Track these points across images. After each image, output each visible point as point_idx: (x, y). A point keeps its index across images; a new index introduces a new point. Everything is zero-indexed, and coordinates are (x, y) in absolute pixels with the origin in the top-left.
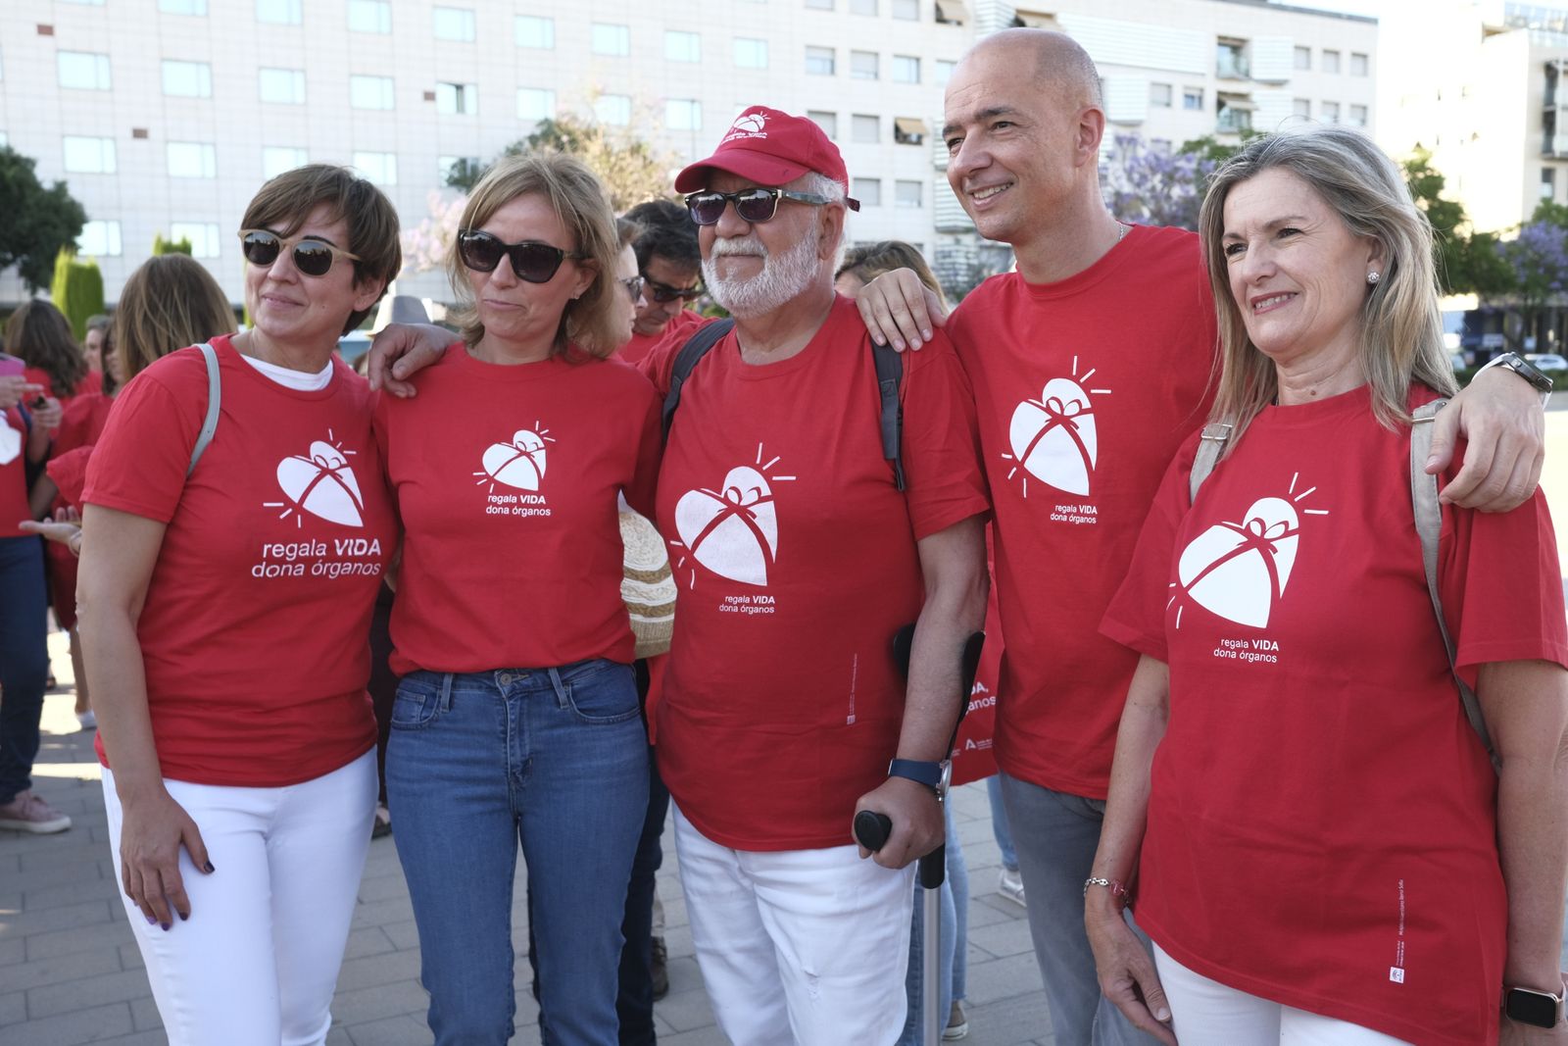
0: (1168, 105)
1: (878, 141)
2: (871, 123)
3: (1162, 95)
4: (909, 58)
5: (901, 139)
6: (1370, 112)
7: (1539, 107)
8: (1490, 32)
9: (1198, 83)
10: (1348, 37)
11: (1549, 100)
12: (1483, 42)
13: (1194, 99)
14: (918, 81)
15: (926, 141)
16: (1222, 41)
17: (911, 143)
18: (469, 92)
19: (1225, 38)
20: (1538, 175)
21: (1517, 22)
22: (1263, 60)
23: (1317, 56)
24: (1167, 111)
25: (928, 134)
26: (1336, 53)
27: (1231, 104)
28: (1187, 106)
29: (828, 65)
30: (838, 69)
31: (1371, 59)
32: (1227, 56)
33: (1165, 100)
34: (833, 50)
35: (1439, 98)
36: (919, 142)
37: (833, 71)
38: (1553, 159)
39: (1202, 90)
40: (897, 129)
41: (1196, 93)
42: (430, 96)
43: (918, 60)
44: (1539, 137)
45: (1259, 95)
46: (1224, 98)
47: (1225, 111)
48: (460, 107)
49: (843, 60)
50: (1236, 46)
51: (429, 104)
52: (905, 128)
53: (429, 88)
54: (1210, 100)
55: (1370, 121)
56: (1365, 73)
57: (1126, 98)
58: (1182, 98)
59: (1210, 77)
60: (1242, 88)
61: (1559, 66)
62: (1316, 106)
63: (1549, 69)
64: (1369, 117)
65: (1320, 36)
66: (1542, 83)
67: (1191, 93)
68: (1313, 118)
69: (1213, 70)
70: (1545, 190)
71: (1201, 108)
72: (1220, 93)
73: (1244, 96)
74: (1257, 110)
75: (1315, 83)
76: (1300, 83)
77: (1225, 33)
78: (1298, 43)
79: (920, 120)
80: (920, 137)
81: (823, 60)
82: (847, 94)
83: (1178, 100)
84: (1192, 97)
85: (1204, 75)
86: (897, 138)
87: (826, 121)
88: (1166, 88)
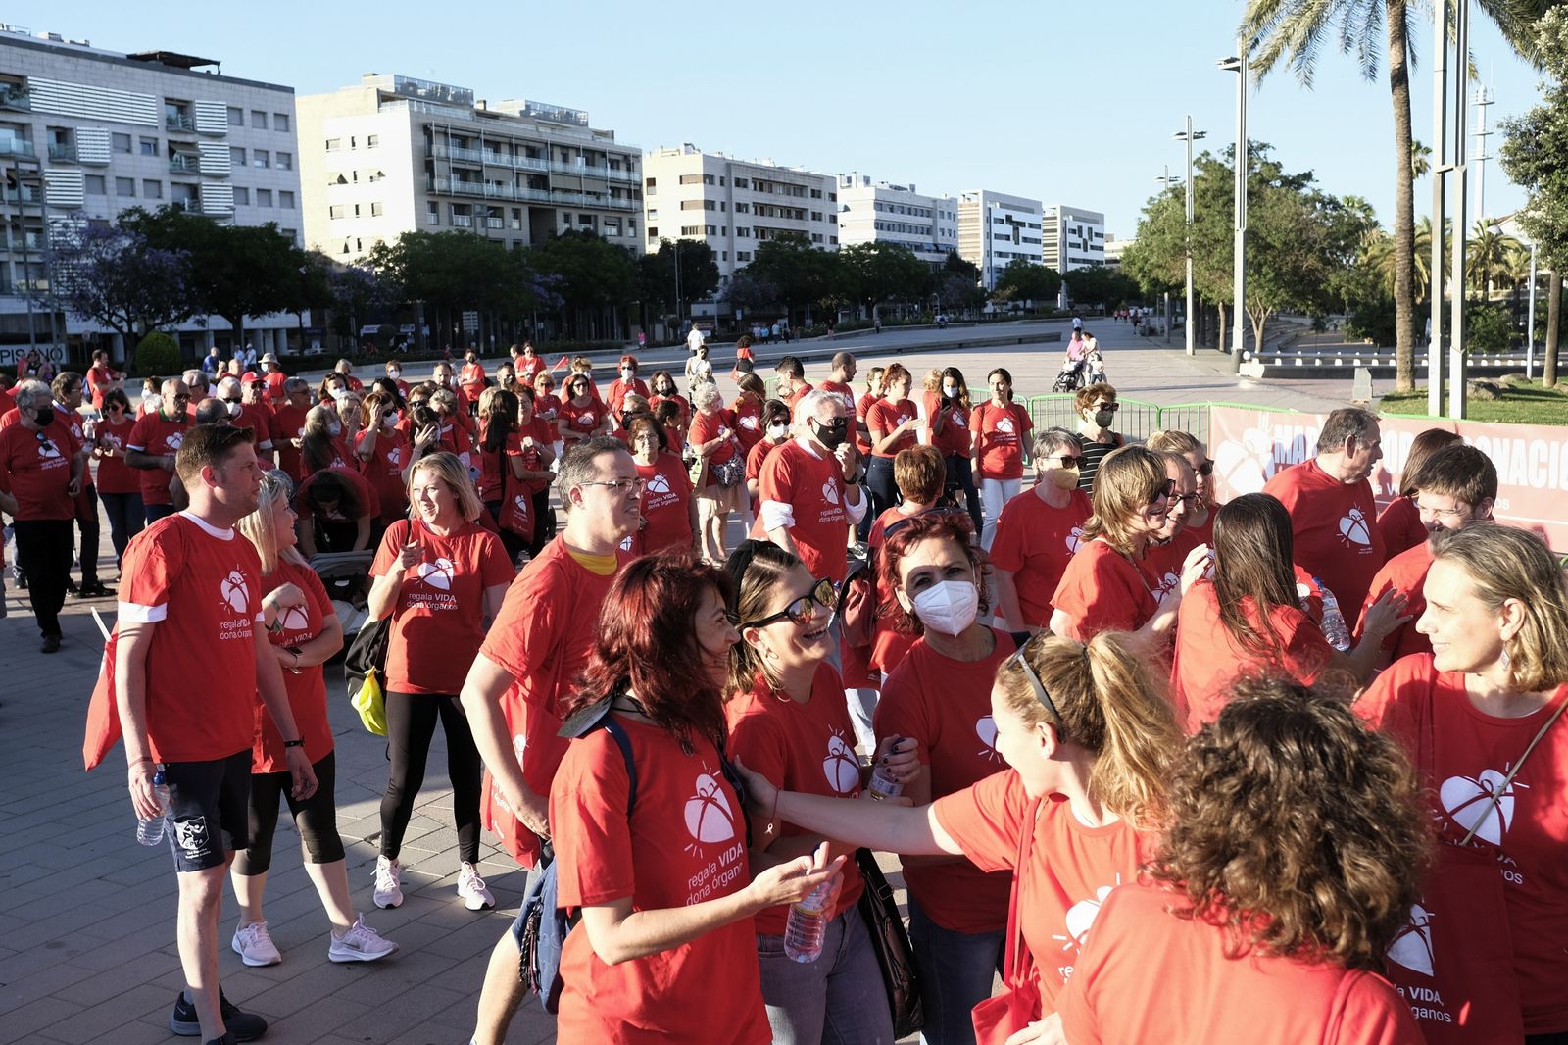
0: (128, 151)
3: (124, 144)
6: (292, 157)
7: (422, 157)
8: (386, 101)
9: (153, 134)
10: (271, 103)
11: (429, 152)
12: (379, 106)
13: (150, 146)
16: (169, 101)
19: (172, 100)
20: (427, 207)
21: (403, 91)
22: (204, 118)
23: (247, 116)
24: (126, 155)
26: (264, 114)
27: (181, 151)
28: (144, 152)
31: (291, 119)
32: (173, 110)
33: (126, 147)
35: (353, 145)
38: (435, 195)
39: (156, 139)
41: (152, 142)
44: (424, 179)
45: (203, 144)
46: (173, 146)
47: (176, 156)
50: (183, 106)
54: (163, 146)
55: (294, 167)
56: (287, 129)
57: (92, 145)
58: (140, 146)
59: (162, 130)
60: (190, 139)
61: (434, 129)
62: (250, 153)
63: (427, 130)
64: (293, 162)
65: (248, 100)
66: (422, 139)
67: (148, 141)
68: (248, 162)
69: (165, 124)
70: (432, 218)
71: (156, 152)
72: (169, 142)
73: (191, 145)
74: (202, 156)
75: (251, 136)
76: (238, 136)
77: (170, 96)
78: (232, 104)
83: (136, 146)
84: (150, 144)
85: (156, 127)
88: (126, 137)
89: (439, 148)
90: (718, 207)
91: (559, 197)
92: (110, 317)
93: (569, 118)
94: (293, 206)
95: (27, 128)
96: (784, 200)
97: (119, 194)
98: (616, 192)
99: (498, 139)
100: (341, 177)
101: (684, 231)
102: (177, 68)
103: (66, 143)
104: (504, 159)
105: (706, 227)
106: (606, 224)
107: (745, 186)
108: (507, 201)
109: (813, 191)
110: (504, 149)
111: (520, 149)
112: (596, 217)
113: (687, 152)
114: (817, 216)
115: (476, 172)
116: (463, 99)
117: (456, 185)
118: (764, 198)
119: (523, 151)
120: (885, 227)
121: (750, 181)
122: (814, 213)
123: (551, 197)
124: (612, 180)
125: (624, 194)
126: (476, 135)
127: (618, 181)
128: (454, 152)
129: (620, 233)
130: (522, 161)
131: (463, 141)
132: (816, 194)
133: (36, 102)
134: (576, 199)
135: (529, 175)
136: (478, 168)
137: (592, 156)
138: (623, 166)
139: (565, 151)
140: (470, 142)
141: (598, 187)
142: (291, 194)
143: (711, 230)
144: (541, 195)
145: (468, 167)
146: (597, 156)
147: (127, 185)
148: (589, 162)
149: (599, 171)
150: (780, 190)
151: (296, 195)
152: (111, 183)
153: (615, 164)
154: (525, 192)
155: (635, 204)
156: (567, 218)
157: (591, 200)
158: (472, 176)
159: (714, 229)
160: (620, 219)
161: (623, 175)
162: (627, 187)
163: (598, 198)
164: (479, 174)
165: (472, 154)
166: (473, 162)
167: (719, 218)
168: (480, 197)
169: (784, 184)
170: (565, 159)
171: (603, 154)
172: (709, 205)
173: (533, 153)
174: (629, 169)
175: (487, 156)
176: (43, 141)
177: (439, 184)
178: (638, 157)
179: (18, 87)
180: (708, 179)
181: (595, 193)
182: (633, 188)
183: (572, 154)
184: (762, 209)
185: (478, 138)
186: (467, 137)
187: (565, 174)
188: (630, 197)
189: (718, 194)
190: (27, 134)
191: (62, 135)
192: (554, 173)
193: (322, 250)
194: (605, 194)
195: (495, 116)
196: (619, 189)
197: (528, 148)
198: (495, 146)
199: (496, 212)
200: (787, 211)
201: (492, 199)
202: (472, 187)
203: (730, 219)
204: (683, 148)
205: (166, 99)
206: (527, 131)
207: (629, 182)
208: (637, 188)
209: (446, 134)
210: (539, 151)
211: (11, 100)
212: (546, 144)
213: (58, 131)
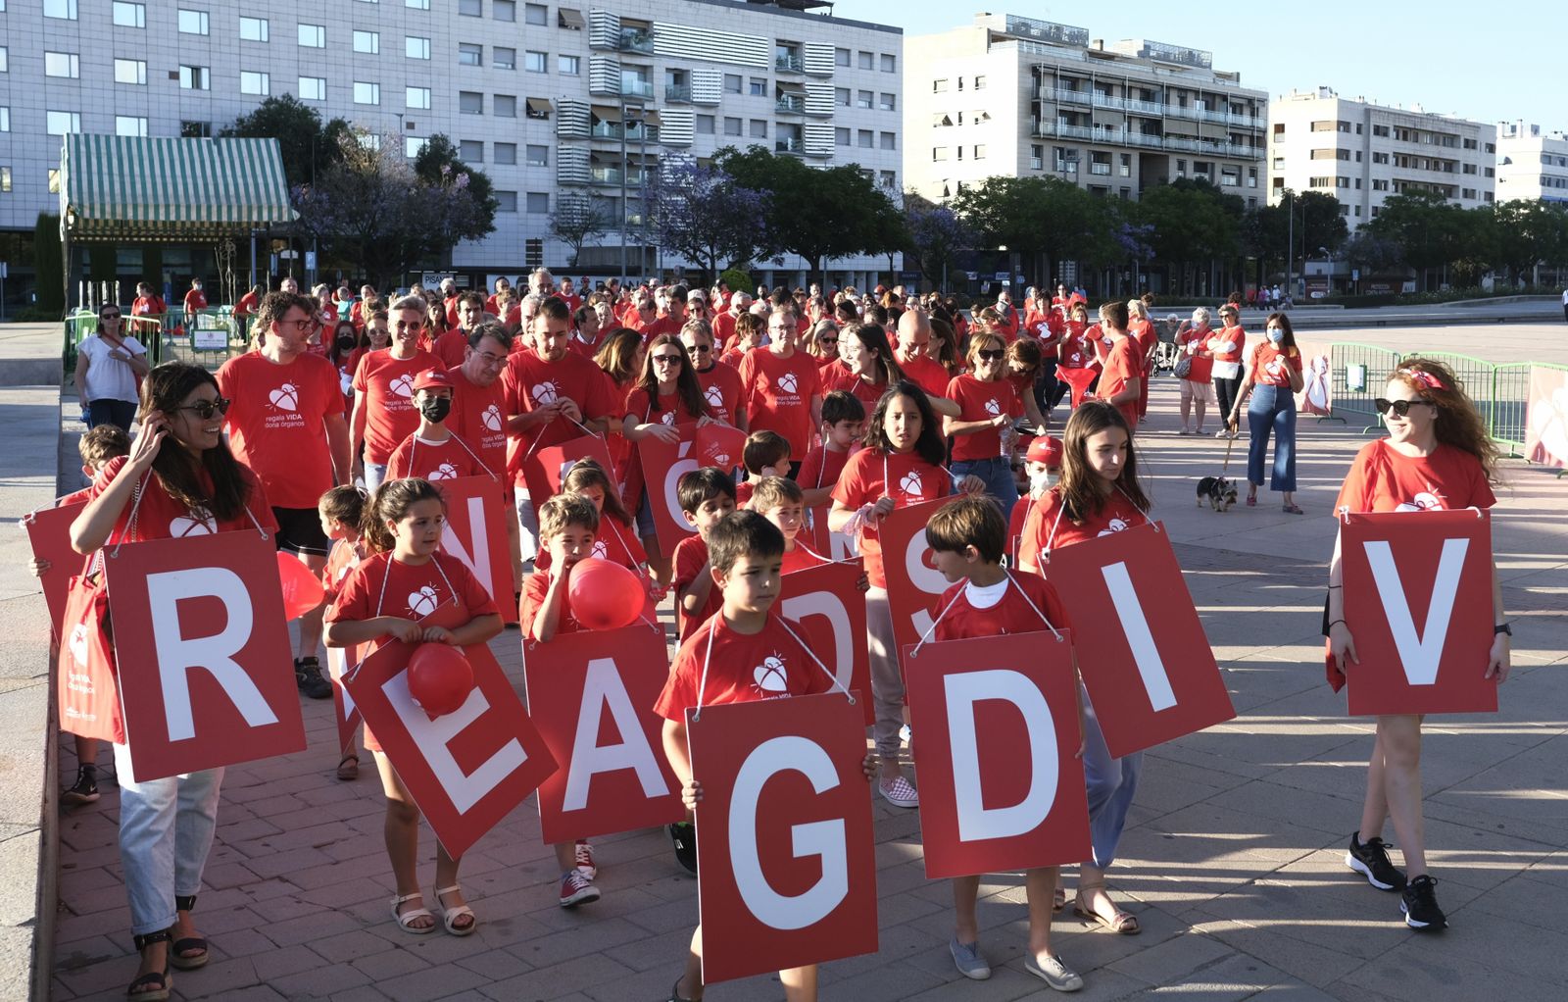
0: (738, 91)
1: (515, 116)
2: (510, 101)
3: (734, 84)
4: (539, 53)
5: (532, 114)
6: (897, 98)
7: (1029, 99)
8: (997, 41)
9: (762, 75)
10: (878, 43)
11: (1036, 94)
12: (989, 46)
13: (759, 87)
14: (546, 71)
15: (550, 116)
16: (780, 42)
17: (539, 117)
18: (205, 73)
19: (783, 41)
20: (1031, 151)
22: (810, 59)
23: (855, 56)
24: (737, 96)
25: (553, 111)
26: (871, 54)
27: (788, 91)
28: (753, 92)
29: (476, 56)
30: (485, 62)
31: (897, 59)
32: (783, 51)
33: (737, 87)
34: (481, 46)
35: (961, 85)
36: (545, 117)
37: (480, 63)
38: (1040, 138)
39: (766, 80)
40: (529, 107)
41: (761, 82)
42: (174, 75)
43: (545, 54)
44: (1029, 121)
45: (809, 83)
46: (781, 87)
47: (784, 96)
48: (196, 82)
49: (488, 53)
50: (794, 48)
51: (173, 81)
52: (535, 106)
53: (175, 70)
54: (771, 87)
55: (897, 107)
56: (893, 70)
57: (705, 85)
58: (750, 86)
59: (771, 70)
60: (797, 80)
61: (1042, 70)
62: (854, 94)
63: (1035, 71)
64: (897, 103)
65: (856, 40)
66: (1030, 80)
67: (755, 82)
68: (852, 103)
69: (774, 65)
70: (1035, 163)
71: (765, 94)
72: (778, 82)
73: (798, 86)
74: (808, 96)
75: (854, 77)
76: (842, 77)
77: (782, 38)
78: (840, 46)
79: (547, 100)
80: (546, 113)
81: (474, 53)
82: (492, 79)
83: (746, 86)
84: (759, 85)
85: (767, 68)
86: (528, 113)
87: (475, 101)
88: (737, 78)
89: (1047, 90)
90: (1353, 156)
91: (1173, 143)
92: (695, 253)
93: (1191, 59)
94: (893, 148)
95: (649, 70)
96: (1431, 151)
97: (726, 134)
98: (1236, 139)
99: (1110, 81)
100: (947, 118)
101: (1313, 182)
102: (791, 11)
103: (682, 83)
104: (1116, 101)
105: (1338, 178)
106: (1224, 173)
107: (1386, 135)
108: (1116, 146)
109: (1467, 141)
110: (1117, 91)
111: (1133, 91)
112: (1213, 164)
113: (1321, 97)
114: (1469, 169)
115: (1085, 114)
116: (1078, 39)
117: (1062, 128)
118: (1407, 148)
119: (1136, 94)
120: (1553, 183)
121: (1391, 129)
122: (1466, 166)
123: (1164, 143)
124: (1234, 126)
125: (1246, 141)
126: (1087, 77)
127: (1241, 127)
128: (1064, 94)
129: (1239, 183)
130: (1136, 105)
132: (1470, 144)
133: (659, 45)
134: (1191, 145)
135: (1141, 119)
136: (1087, 111)
137: (1211, 99)
138: (1247, 111)
139: (1183, 94)
140: (1081, 83)
141: (1218, 133)
142: (893, 135)
143: (1343, 182)
144: (1155, 141)
145: (1077, 109)
146: (1218, 100)
147: (735, 124)
148: (1209, 107)
149: (1218, 116)
150: (1427, 139)
151: (897, 136)
152: (720, 123)
153: (1237, 109)
154: (1137, 137)
155: (1257, 152)
156: (1181, 165)
157: (1209, 147)
158: (1081, 119)
159: (1346, 181)
160: (1240, 168)
161: (1245, 120)
162: (1249, 133)
163: (1216, 145)
164: (1088, 117)
165: (1082, 97)
166: (1082, 105)
167: (1354, 169)
168: (1086, 142)
169: (1432, 132)
170: (1183, 103)
171: (1224, 98)
172: (1342, 154)
173: (1147, 96)
174: (1253, 114)
175: (1098, 99)
176: (662, 81)
177: (1045, 128)
178: (1263, 101)
179: (644, 31)
180: (1343, 126)
181: (1213, 140)
182: (1256, 134)
183: (1190, 97)
184: (1404, 160)
185: (1089, 80)
186: (1078, 79)
187: (1182, 119)
188: (1252, 145)
189: (1354, 142)
190: (648, 76)
191: (680, 76)
192: (1169, 117)
193: (918, 192)
194: (1223, 141)
195: (1110, 57)
196: (1241, 136)
197: (1142, 90)
198: (1107, 89)
199: (1101, 157)
200: (1434, 163)
201: (1101, 143)
202: (1080, 131)
203: (1366, 170)
204: (1318, 91)
205: (778, 40)
206: (1144, 73)
207: (1252, 128)
208: (1261, 135)
209: (1055, 75)
210: (1154, 94)
211: (637, 43)
212: (1162, 86)
213: (676, 72)
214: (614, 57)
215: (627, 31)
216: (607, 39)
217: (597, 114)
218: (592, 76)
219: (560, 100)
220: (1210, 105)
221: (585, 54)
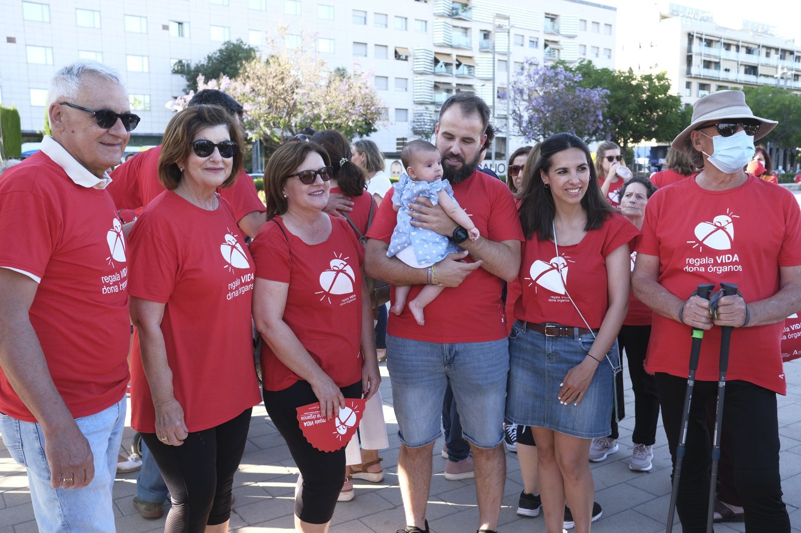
0: (522, 45)
1: (387, 58)
2: (384, 49)
3: (519, 40)
4: (402, 17)
5: (398, 57)
6: (612, 51)
7: (685, 54)
8: (664, 17)
9: (536, 35)
10: (602, 16)
11: (689, 50)
12: (660, 21)
13: (534, 43)
14: (406, 29)
15: (409, 59)
16: (547, 16)
17: (402, 59)
18: (186, 26)
19: (548, 14)
20: (685, 85)
21: (674, 13)
22: (564, 25)
23: (589, 24)
24: (521, 48)
25: (411, 56)
26: (598, 24)
27: (551, 46)
28: (531, 46)
29: (363, 19)
30: (368, 21)
31: (613, 27)
32: (549, 22)
33: (521, 43)
34: (366, 12)
35: (640, 47)
36: (406, 59)
37: (365, 23)
38: (691, 77)
39: (538, 38)
40: (396, 52)
41: (535, 40)
42: (165, 27)
43: (406, 19)
44: (685, 67)
45: (563, 41)
46: (547, 43)
47: (548, 49)
48: (181, 34)
49: (371, 17)
50: (553, 18)
51: (165, 31)
52: (400, 52)
53: (166, 24)
54: (541, 44)
55: (612, 57)
56: (610, 34)
57: (503, 41)
58: (529, 42)
59: (542, 32)
60: (556, 38)
61: (695, 35)
62: (588, 48)
63: (690, 37)
65: (590, 15)
66: (687, 41)
67: (532, 40)
69: (543, 29)
71: (537, 46)
72: (546, 40)
73: (557, 42)
74: (562, 49)
75: (590, 38)
77: (548, 12)
78: (582, 17)
79: (407, 48)
80: (407, 57)
81: (361, 17)
82: (372, 34)
83: (527, 43)
84: (533, 42)
85: (538, 31)
86: (396, 57)
87: (362, 48)
88: (521, 37)
89: (697, 47)
91: (763, 80)
95: (469, 31)
97: (515, 72)
99: (730, 42)
103: (488, 39)
104: (733, 55)
110: (733, 48)
111: (743, 48)
115: (716, 62)
117: (702, 71)
119: (744, 50)
123: (759, 80)
124: (795, 70)
126: (718, 39)
128: (705, 50)
130: (743, 57)
131: (709, 43)
133: (475, 14)
134: (772, 82)
135: (746, 66)
136: (717, 60)
137: (784, 53)
139: (769, 51)
140: (714, 43)
141: (786, 74)
144: (751, 79)
145: (712, 60)
146: (787, 54)
147: (519, 66)
148: (782, 58)
149: (788, 64)
152: (511, 66)
153: (798, 59)
154: (741, 76)
158: (713, 66)
164: (717, 64)
165: (715, 52)
166: (715, 57)
168: (714, 79)
170: (768, 55)
171: (792, 53)
173: (749, 51)
175: (723, 53)
176: (476, 37)
177: (694, 71)
179: (466, 5)
183: (773, 52)
185: (719, 41)
186: (712, 41)
187: (766, 65)
190: (469, 34)
191: (487, 35)
192: (761, 64)
194: (790, 79)
197: (748, 48)
198: (728, 46)
201: (722, 80)
202: (712, 73)
206: (748, 37)
209: (701, 39)
210: (753, 51)
211: (463, 12)
212: (759, 46)
213: (485, 33)
214: (449, 21)
215: (457, 6)
216: (445, 9)
217: (438, 57)
218: (435, 33)
219: (415, 49)
220: (783, 57)
221: (431, 19)
